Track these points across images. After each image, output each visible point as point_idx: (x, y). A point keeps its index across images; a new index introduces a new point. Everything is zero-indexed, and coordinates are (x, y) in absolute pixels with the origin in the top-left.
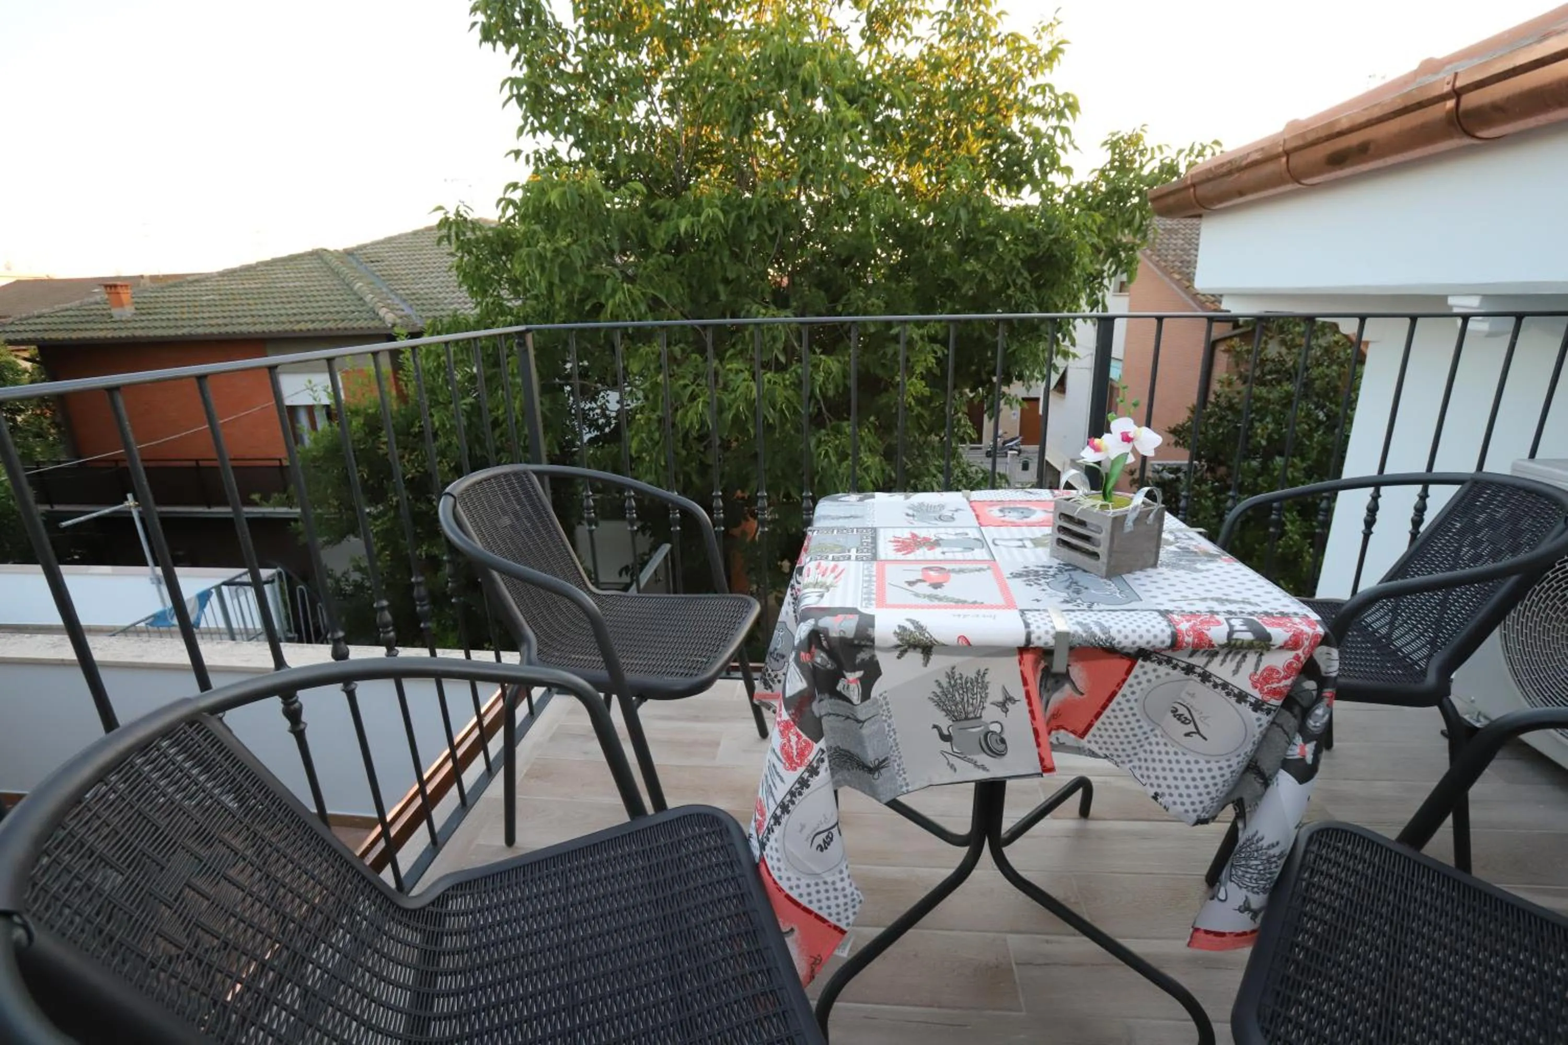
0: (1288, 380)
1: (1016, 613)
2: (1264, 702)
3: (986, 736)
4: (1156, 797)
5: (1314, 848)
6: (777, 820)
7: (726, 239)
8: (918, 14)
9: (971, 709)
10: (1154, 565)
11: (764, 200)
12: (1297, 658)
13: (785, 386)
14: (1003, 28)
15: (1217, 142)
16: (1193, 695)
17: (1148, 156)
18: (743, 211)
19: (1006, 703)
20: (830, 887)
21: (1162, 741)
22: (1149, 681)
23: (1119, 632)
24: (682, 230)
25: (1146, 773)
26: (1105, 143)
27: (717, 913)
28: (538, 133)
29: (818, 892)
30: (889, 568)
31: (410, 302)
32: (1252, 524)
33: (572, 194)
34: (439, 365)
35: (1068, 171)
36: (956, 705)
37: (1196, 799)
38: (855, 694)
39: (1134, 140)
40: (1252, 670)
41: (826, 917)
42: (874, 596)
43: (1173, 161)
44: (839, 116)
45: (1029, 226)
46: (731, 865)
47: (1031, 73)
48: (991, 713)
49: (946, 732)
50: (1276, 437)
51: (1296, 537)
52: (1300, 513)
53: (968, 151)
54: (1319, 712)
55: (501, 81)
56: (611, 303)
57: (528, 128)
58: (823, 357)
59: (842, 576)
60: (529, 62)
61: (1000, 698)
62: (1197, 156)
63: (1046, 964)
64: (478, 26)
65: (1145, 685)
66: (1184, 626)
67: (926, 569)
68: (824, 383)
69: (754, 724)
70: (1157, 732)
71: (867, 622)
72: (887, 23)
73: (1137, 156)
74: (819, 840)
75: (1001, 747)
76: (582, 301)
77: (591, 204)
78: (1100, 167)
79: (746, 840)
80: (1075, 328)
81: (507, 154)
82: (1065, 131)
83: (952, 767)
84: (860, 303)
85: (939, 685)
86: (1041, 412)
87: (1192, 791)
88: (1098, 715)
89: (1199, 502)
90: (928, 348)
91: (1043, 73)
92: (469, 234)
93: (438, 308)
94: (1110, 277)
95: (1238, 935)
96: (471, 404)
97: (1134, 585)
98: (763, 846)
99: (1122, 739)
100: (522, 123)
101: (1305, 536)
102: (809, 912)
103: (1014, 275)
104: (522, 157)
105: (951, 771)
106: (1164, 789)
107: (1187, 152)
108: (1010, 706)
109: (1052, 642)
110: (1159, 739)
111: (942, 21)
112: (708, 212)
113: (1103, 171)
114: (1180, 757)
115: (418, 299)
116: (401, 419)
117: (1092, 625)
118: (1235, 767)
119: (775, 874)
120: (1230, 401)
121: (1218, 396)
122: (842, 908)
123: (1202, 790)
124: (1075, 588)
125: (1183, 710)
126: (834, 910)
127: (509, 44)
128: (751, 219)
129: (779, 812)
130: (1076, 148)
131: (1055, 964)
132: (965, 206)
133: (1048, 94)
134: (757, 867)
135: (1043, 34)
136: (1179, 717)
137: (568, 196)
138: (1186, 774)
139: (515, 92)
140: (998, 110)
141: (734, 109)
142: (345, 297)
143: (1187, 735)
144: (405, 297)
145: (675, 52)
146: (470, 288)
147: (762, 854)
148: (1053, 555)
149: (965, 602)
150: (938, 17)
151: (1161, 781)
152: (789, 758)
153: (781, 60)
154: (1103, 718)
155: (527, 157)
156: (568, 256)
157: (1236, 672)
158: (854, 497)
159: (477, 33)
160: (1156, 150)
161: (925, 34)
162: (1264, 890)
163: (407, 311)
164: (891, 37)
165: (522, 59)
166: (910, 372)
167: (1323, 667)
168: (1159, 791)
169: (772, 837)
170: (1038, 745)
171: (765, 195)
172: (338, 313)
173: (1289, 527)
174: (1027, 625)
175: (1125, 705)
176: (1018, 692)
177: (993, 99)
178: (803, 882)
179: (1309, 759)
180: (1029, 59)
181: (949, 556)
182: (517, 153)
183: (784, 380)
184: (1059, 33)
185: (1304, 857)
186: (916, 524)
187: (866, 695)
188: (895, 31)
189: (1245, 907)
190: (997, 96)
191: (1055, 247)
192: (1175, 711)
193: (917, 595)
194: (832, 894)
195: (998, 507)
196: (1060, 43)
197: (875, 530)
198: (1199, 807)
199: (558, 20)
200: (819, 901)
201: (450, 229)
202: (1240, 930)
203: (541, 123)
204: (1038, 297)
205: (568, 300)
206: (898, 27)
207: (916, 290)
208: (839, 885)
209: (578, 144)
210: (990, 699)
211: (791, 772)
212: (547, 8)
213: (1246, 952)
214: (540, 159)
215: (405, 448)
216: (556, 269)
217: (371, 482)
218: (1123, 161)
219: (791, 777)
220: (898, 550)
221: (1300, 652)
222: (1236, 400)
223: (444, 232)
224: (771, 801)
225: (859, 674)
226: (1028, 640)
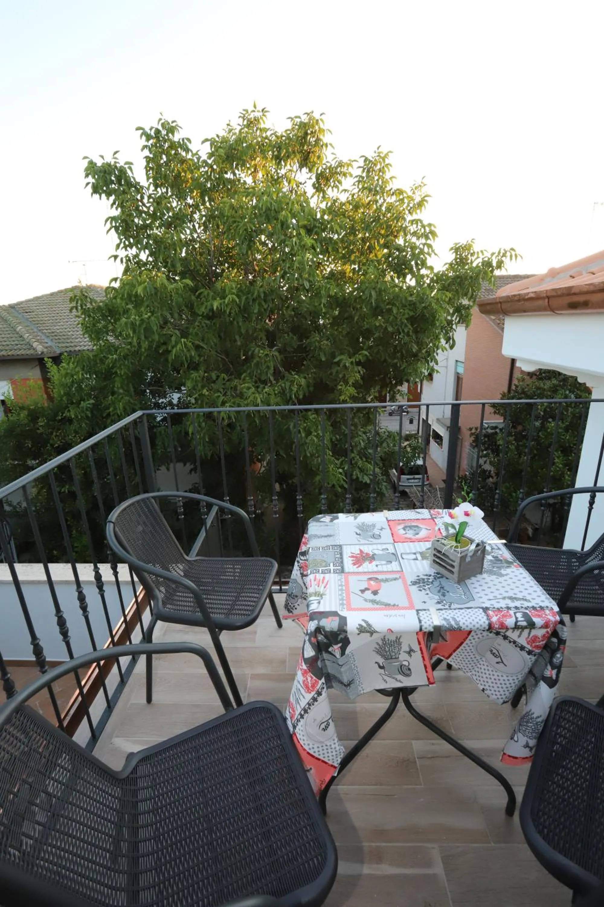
0: (554, 377)
1: (414, 612)
2: (533, 651)
3: (401, 667)
4: (483, 690)
5: (559, 712)
6: (302, 716)
7: (240, 311)
8: (345, 175)
9: (393, 654)
10: (481, 573)
11: (261, 290)
12: (547, 632)
13: (275, 394)
14: (393, 185)
15: (512, 249)
16: (500, 645)
17: (476, 256)
18: (250, 296)
19: (410, 652)
20: (329, 747)
21: (486, 664)
22: (479, 638)
23: (464, 624)
24: (215, 308)
25: (478, 678)
26: (452, 249)
27: (268, 746)
28: (128, 248)
29: (323, 750)
30: (351, 578)
31: (51, 338)
32: (537, 458)
33: (150, 288)
34: (73, 382)
35: (431, 268)
36: (386, 652)
37: (503, 693)
38: (338, 654)
39: (467, 247)
40: (526, 636)
41: (327, 761)
42: (345, 602)
43: (489, 259)
44: (303, 243)
45: (410, 299)
46: (279, 737)
47: (410, 213)
48: (403, 657)
49: (381, 665)
50: (548, 410)
51: (561, 466)
52: (562, 451)
53: (376, 255)
54: (558, 655)
55: (105, 218)
56: (174, 351)
57: (122, 245)
58: (296, 376)
59: (328, 586)
60: (121, 205)
61: (408, 650)
62: (502, 257)
63: (433, 757)
64: (90, 185)
65: (477, 640)
66: (494, 619)
67: (370, 579)
68: (297, 391)
69: (274, 619)
70: (484, 659)
71: (343, 620)
72: (328, 180)
73: (469, 256)
74: (323, 726)
75: (408, 672)
76: (158, 347)
77: (161, 293)
78: (449, 261)
79: (285, 719)
80: (437, 354)
81: (110, 258)
82: (430, 246)
83: (385, 680)
84: (317, 344)
85: (378, 644)
86: (419, 391)
87: (500, 689)
88: (454, 651)
89: (508, 447)
90: (356, 369)
91: (416, 213)
92: (89, 305)
93: (69, 341)
94: (456, 324)
95: (524, 758)
96: (93, 404)
97: (471, 587)
98: (294, 727)
99: (467, 662)
100: (118, 241)
101: (565, 465)
102: (319, 759)
103: (403, 327)
104: (119, 260)
105: (385, 683)
106: (487, 687)
107: (497, 254)
108: (412, 654)
109: (432, 630)
110: (484, 663)
111: (359, 182)
112: (230, 297)
113: (451, 264)
114: (494, 673)
115: (56, 336)
116: (50, 412)
117: (451, 620)
118: (520, 679)
119: (302, 742)
120: (523, 389)
121: (517, 386)
122: (335, 756)
123: (505, 689)
124: (442, 591)
125: (495, 651)
126: (331, 758)
127: (108, 195)
128: (254, 300)
129: (303, 713)
130: (435, 254)
131: (437, 757)
132: (374, 289)
133: (419, 224)
134: (291, 737)
135: (416, 191)
136: (494, 654)
137: (148, 289)
138: (497, 681)
139: (114, 224)
140: (392, 233)
141: (242, 238)
142: (11, 335)
143: (497, 663)
144: (47, 334)
145: (207, 199)
146: (90, 336)
147: (294, 731)
148: (431, 567)
149: (389, 605)
150: (357, 179)
151: (486, 683)
152: (307, 687)
153: (269, 209)
154: (457, 652)
155: (122, 260)
156: (149, 323)
157: (519, 636)
158: (327, 518)
159: (89, 189)
160: (480, 253)
161: (350, 188)
162: (535, 738)
163: (50, 344)
164: (330, 188)
165: (117, 203)
166: (346, 383)
167: (560, 633)
168: (485, 688)
169: (300, 724)
170: (427, 672)
171: (262, 286)
172: (8, 345)
173: (557, 460)
174: (420, 621)
175: (467, 648)
176: (416, 647)
177: (389, 227)
178: (315, 746)
179: (554, 677)
180: (408, 205)
181: (380, 568)
182: (116, 257)
183: (274, 391)
184: (425, 191)
185: (554, 718)
186: (363, 541)
187: (343, 653)
188: (332, 184)
189: (527, 746)
190: (391, 225)
191: (425, 311)
192: (491, 651)
193: (366, 600)
194: (330, 751)
195: (402, 526)
196: (425, 197)
197: (341, 546)
198: (504, 697)
199: (137, 180)
200: (324, 754)
201: (77, 303)
202: (525, 756)
203: (130, 243)
204: (417, 338)
205: (149, 346)
206: (334, 181)
207: (348, 333)
208: (333, 746)
209: (151, 255)
210: (402, 650)
211: (308, 694)
212: (131, 175)
213: (528, 766)
214: (130, 260)
215: (54, 429)
216: (142, 331)
217: (33, 449)
218: (461, 259)
219: (309, 697)
220: (354, 564)
221: (549, 630)
222: (526, 390)
223: (74, 304)
224: (298, 706)
225: (340, 645)
226: (421, 629)
